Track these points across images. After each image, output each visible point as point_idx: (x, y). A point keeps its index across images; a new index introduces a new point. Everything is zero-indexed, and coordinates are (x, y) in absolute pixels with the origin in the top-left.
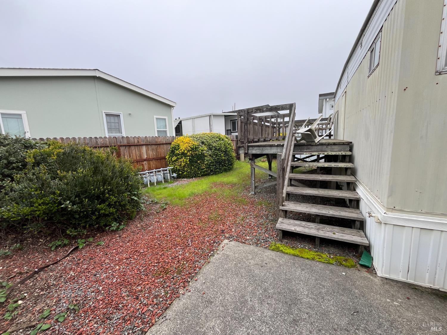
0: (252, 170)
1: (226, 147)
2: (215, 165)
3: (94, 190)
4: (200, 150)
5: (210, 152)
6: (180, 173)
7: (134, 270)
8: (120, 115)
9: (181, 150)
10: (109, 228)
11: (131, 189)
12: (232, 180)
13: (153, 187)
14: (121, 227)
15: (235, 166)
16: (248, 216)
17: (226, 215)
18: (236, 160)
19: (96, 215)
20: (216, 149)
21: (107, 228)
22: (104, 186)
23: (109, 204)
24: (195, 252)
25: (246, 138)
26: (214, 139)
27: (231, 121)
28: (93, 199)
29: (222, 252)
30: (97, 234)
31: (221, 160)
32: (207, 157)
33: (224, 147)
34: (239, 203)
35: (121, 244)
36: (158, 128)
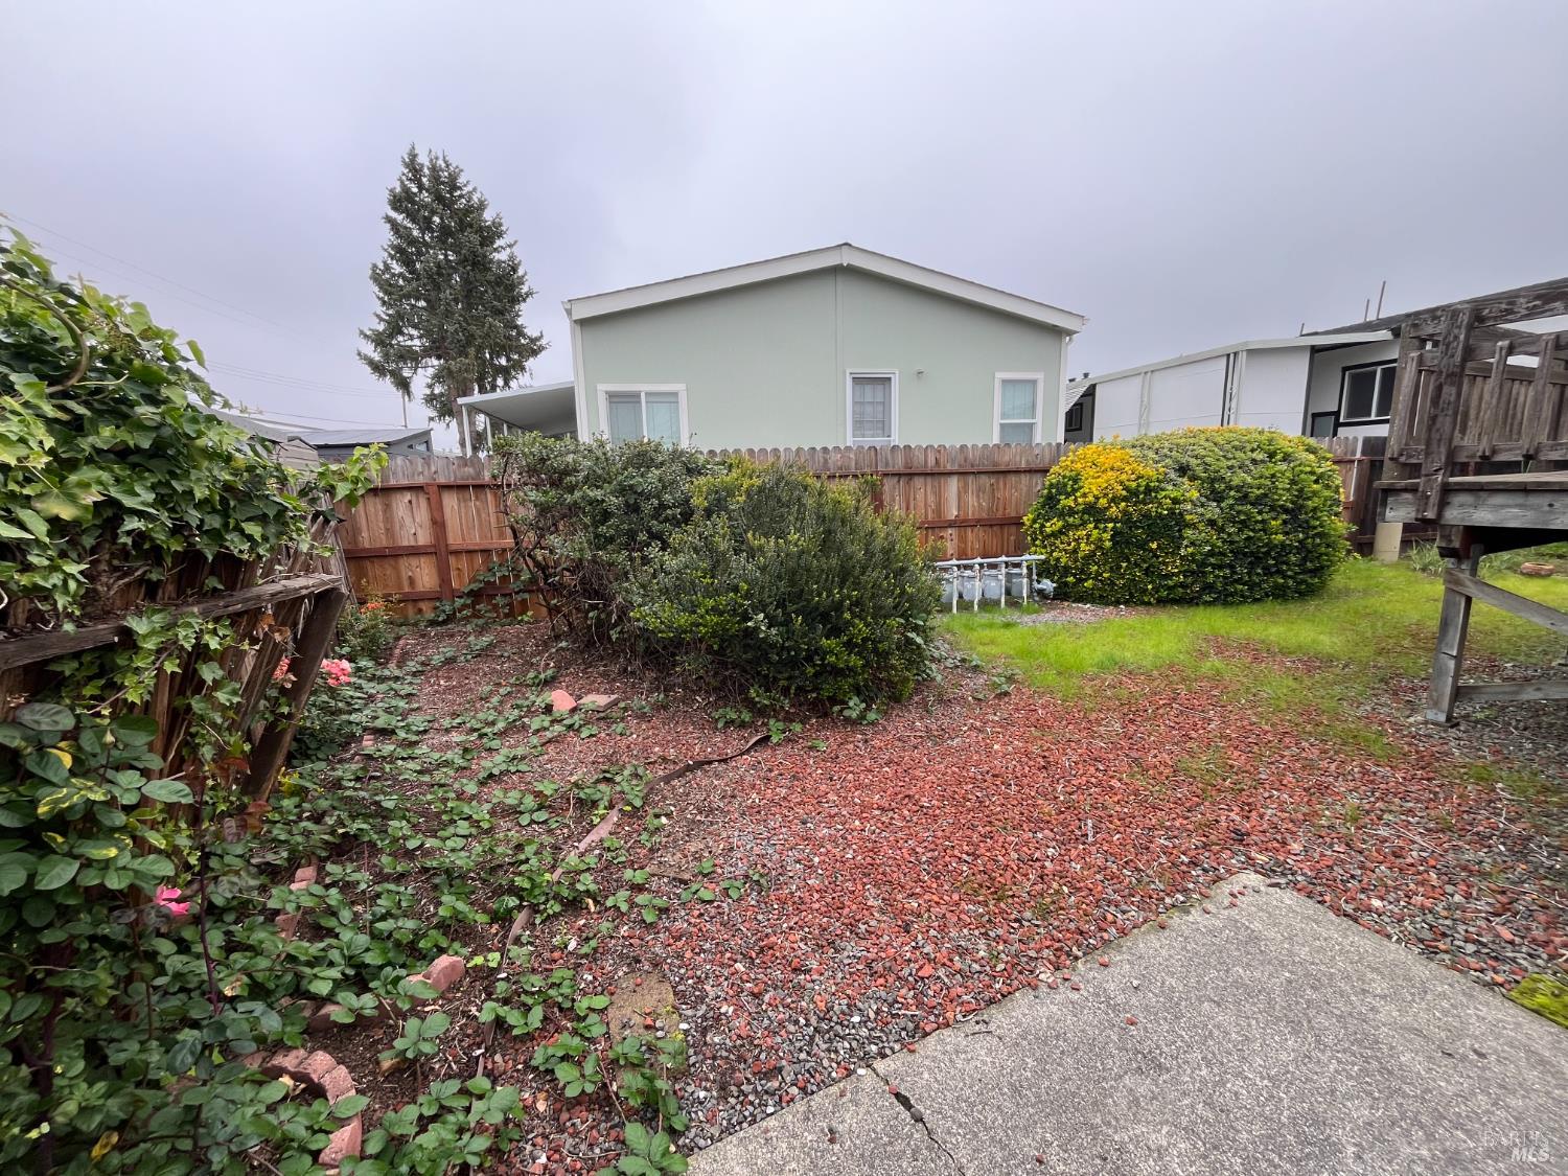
0: (1448, 605)
1: (1301, 491)
2: (1231, 567)
3: (819, 595)
4: (1165, 497)
5: (1213, 511)
6: (1071, 579)
7: (900, 849)
8: (890, 379)
9: (1085, 495)
10: (841, 711)
11: (909, 609)
12: (1314, 641)
13: (965, 615)
14: (872, 716)
15: (1338, 580)
16: (1390, 812)
17: (1263, 777)
18: (1349, 552)
19: (815, 665)
20: (1246, 496)
21: (836, 708)
22: (841, 589)
23: (850, 640)
24: (1108, 872)
25: (1443, 450)
26: (1239, 454)
27: (1345, 369)
28: (813, 620)
29: (1226, 912)
30: (810, 718)
31: (1267, 545)
32: (1196, 528)
33: (1288, 490)
34: (1345, 744)
35: (867, 763)
36: (1003, 416)
